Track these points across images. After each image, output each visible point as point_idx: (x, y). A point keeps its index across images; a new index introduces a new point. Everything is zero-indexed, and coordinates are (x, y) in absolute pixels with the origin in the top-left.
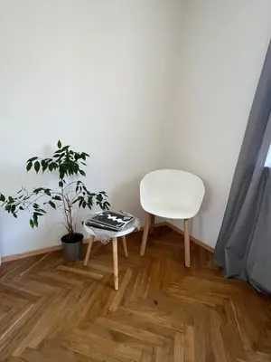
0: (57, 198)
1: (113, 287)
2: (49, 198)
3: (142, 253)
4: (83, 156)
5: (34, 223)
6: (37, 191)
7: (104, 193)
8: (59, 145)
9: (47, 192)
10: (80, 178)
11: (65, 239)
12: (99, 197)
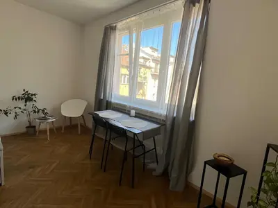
0: (24, 110)
4: (35, 95)
5: (15, 118)
6: (15, 108)
7: (45, 109)
8: (24, 90)
9: (20, 108)
10: (34, 103)
11: (27, 127)
12: (43, 111)
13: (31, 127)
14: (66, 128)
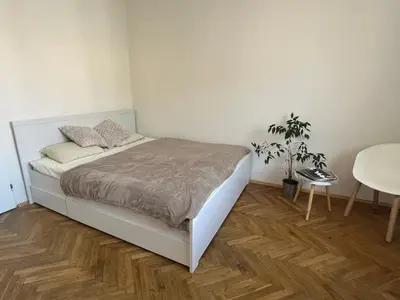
0: (282, 151)
1: (304, 217)
2: (277, 149)
3: (346, 214)
4: (305, 125)
5: (267, 162)
6: (272, 144)
7: (323, 155)
8: (292, 115)
9: (278, 146)
10: (305, 141)
11: (285, 181)
12: (317, 158)
13: (290, 182)
14: (359, 205)
